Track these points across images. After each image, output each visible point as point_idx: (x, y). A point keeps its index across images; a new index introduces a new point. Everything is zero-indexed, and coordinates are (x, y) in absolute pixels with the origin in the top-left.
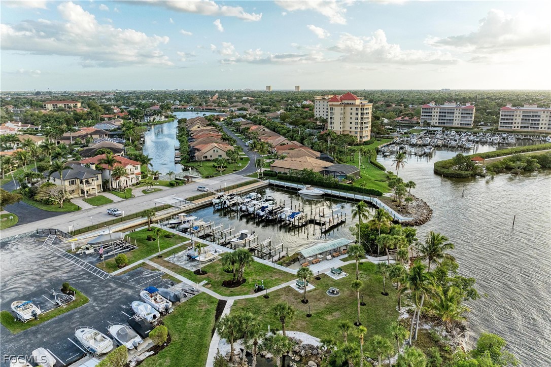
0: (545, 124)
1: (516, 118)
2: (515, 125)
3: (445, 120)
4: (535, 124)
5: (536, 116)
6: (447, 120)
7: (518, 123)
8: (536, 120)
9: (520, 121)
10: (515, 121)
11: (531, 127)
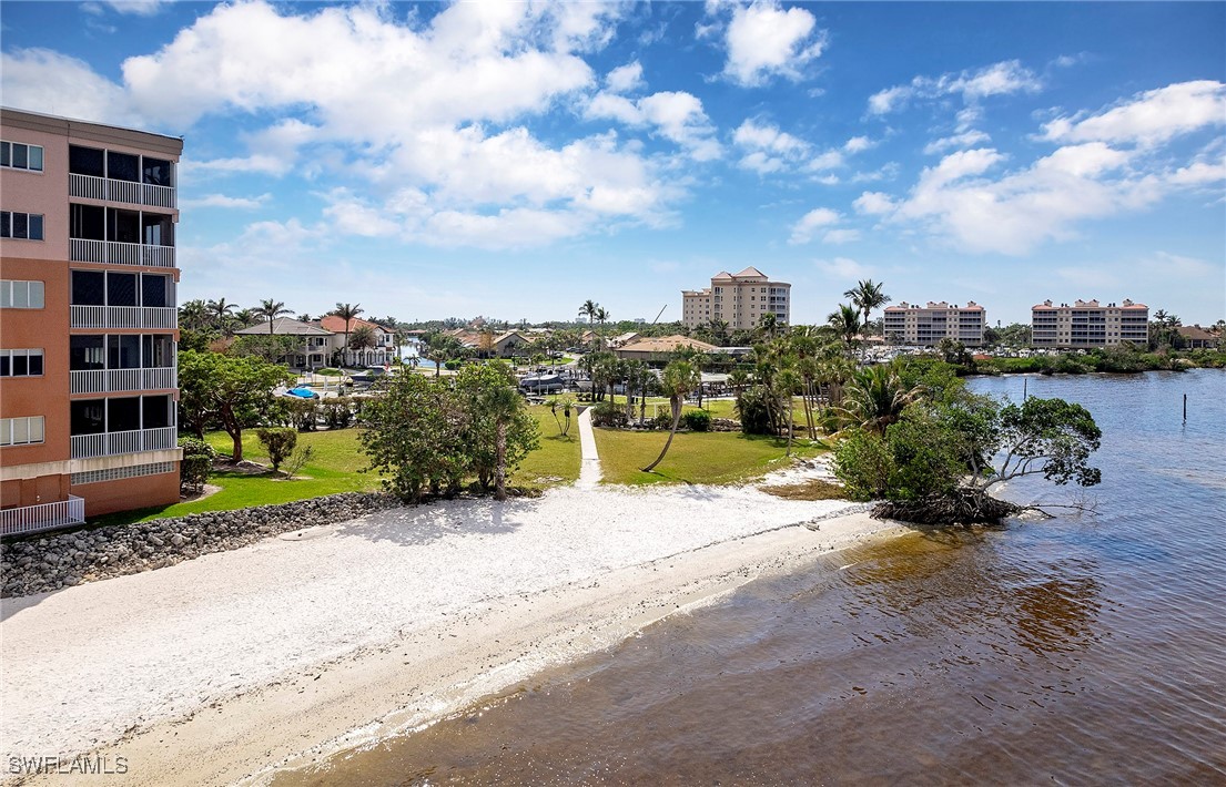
0: (1116, 334)
1: (1061, 323)
2: (1061, 337)
3: (929, 332)
4: (1097, 333)
5: (1097, 319)
6: (934, 332)
7: (1067, 334)
8: (1097, 327)
9: (1069, 330)
10: (1061, 330)
11: (1091, 341)
